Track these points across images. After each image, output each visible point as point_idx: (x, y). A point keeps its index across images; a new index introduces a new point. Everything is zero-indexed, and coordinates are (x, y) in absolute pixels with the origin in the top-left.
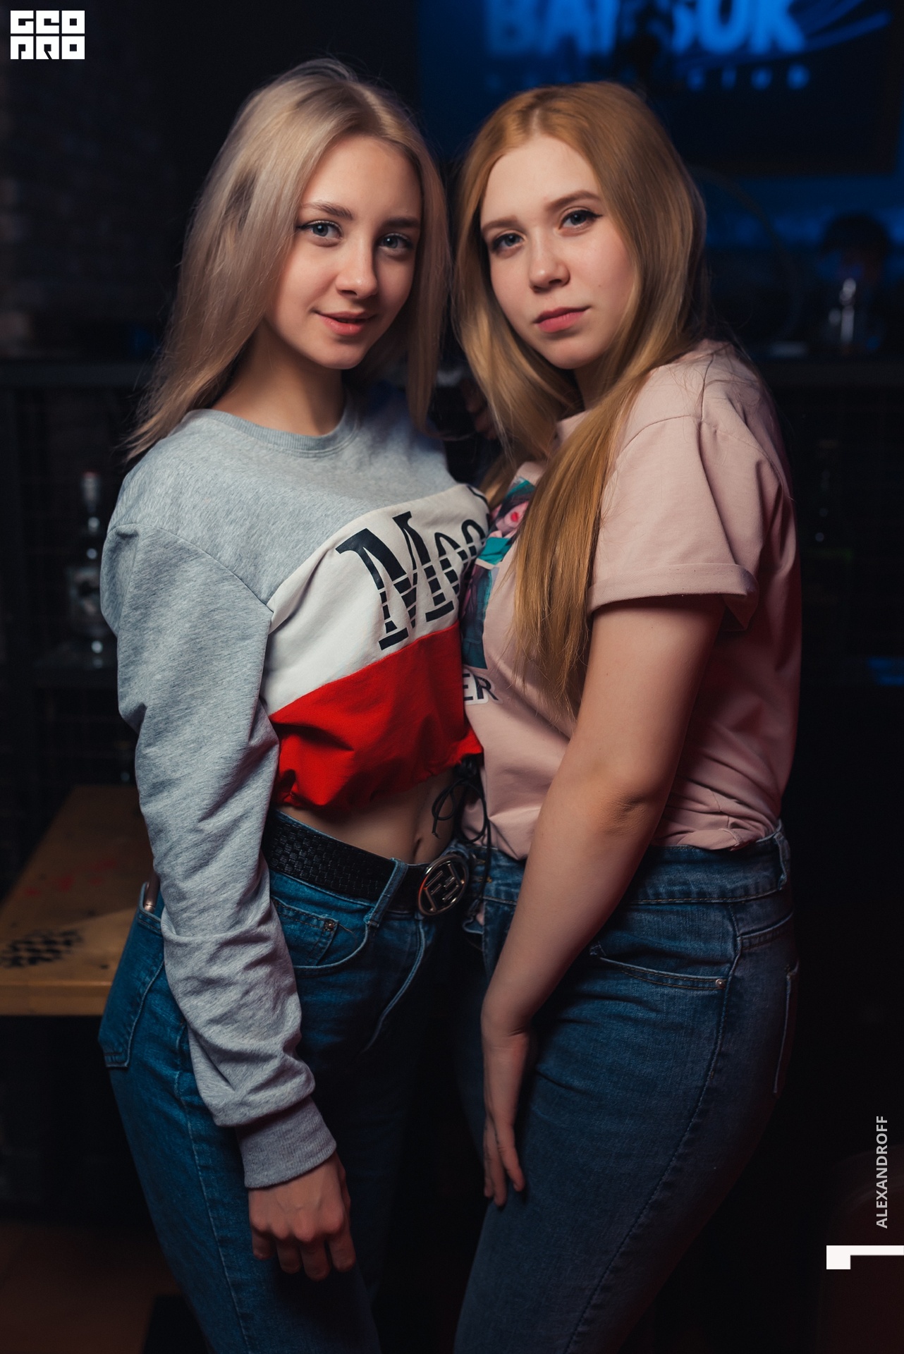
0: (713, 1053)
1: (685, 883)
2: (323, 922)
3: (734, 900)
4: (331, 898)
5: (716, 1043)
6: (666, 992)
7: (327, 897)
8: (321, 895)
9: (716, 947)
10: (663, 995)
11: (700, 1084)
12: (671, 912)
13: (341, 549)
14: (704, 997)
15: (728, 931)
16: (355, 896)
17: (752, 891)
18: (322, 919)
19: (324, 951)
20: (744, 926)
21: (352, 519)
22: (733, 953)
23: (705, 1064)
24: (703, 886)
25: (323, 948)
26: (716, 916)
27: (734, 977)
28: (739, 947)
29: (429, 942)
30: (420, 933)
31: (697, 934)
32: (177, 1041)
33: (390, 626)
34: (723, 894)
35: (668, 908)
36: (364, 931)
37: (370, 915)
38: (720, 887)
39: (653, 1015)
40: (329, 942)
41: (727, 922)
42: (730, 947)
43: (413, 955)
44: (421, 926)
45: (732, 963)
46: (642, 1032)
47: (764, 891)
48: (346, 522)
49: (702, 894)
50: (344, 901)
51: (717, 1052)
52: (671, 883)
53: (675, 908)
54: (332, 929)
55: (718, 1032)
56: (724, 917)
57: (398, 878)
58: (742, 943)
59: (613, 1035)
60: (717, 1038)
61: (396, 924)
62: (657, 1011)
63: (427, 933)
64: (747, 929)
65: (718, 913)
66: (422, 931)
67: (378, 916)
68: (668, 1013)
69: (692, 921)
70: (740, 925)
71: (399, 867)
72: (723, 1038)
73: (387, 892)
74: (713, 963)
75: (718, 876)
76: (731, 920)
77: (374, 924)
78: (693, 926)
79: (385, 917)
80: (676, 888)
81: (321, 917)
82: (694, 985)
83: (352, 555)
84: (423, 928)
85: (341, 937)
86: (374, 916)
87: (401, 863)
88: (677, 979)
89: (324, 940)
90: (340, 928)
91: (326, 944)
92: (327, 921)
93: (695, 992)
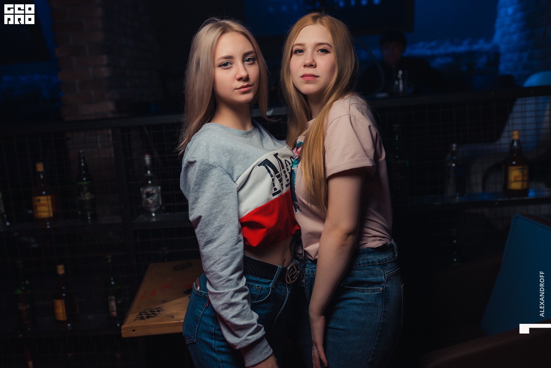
0: (382, 311)
1: (367, 259)
2: (257, 287)
3: (383, 263)
4: (259, 279)
5: (383, 308)
6: (365, 294)
7: (257, 279)
8: (255, 278)
9: (379, 278)
10: (365, 295)
11: (379, 321)
12: (364, 269)
13: (259, 165)
14: (377, 294)
15: (382, 273)
16: (266, 278)
17: (388, 260)
18: (256, 286)
19: (258, 296)
20: (387, 271)
21: (262, 156)
22: (384, 279)
23: (380, 315)
24: (373, 260)
25: (258, 295)
26: (378, 268)
27: (386, 287)
28: (386, 277)
29: (289, 292)
30: (286, 289)
31: (373, 275)
32: (213, 330)
33: (275, 189)
34: (379, 261)
35: (363, 268)
36: (270, 289)
37: (271, 284)
38: (378, 259)
39: (362, 302)
40: (259, 293)
41: (381, 270)
42: (383, 278)
43: (285, 297)
44: (287, 287)
45: (385, 283)
46: (360, 308)
47: (391, 260)
48: (260, 157)
49: (373, 262)
50: (263, 280)
51: (383, 311)
52: (363, 260)
53: (365, 268)
54: (260, 289)
55: (383, 305)
56: (380, 269)
57: (279, 271)
58: (387, 276)
59: (351, 310)
60: (383, 306)
61: (279, 287)
62: (364, 300)
63: (289, 290)
64: (388, 272)
65: (378, 267)
66: (287, 289)
67: (274, 284)
68: (367, 300)
69: (371, 271)
70: (386, 271)
71: (279, 268)
72: (385, 306)
73: (276, 276)
74: (379, 283)
75: (377, 256)
76: (383, 269)
77: (273, 287)
78: (371, 272)
79: (276, 284)
80: (365, 261)
81: (256, 285)
82: (374, 291)
83: (263, 167)
84: (287, 288)
85: (263, 292)
86: (273, 284)
87: (280, 267)
88: (368, 290)
89: (257, 293)
90: (262, 289)
91: (258, 294)
92: (258, 286)
93: (375, 293)
